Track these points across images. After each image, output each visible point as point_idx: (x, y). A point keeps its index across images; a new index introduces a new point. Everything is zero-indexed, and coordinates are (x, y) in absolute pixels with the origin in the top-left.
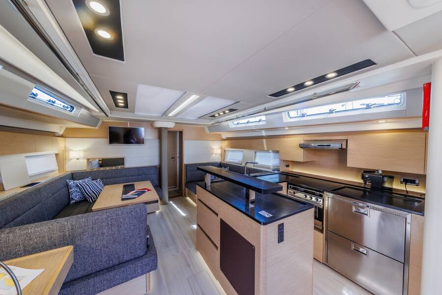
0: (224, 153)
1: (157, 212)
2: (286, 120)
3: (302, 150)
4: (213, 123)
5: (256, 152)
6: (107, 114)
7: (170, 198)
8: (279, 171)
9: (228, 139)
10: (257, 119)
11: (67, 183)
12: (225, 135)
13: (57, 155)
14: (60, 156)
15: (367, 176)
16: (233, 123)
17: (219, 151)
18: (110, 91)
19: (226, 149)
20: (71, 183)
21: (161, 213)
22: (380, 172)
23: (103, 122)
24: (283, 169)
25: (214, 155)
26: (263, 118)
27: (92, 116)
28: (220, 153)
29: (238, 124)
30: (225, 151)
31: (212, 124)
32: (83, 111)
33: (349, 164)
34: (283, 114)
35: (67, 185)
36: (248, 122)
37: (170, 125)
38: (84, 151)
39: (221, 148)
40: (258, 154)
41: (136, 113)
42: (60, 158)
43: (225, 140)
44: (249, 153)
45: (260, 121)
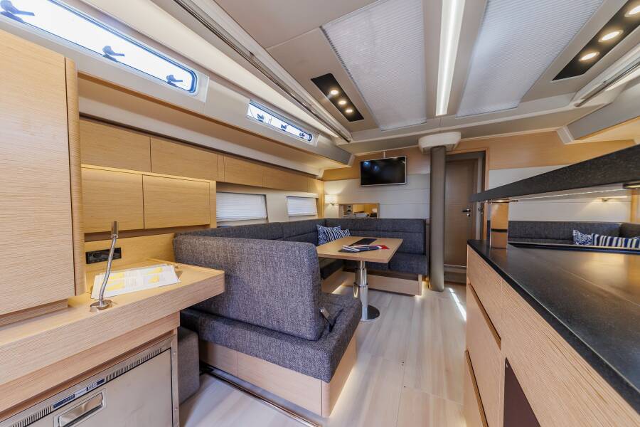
1: (418, 298)
6: (349, 139)
7: (447, 283)
11: (316, 227)
13: (317, 199)
14: (319, 201)
18: (312, 80)
20: (320, 228)
21: (423, 302)
23: (356, 157)
27: (337, 147)
32: (321, 139)
35: (316, 231)
37: (450, 139)
38: (339, 195)
41: (382, 127)
42: (319, 203)
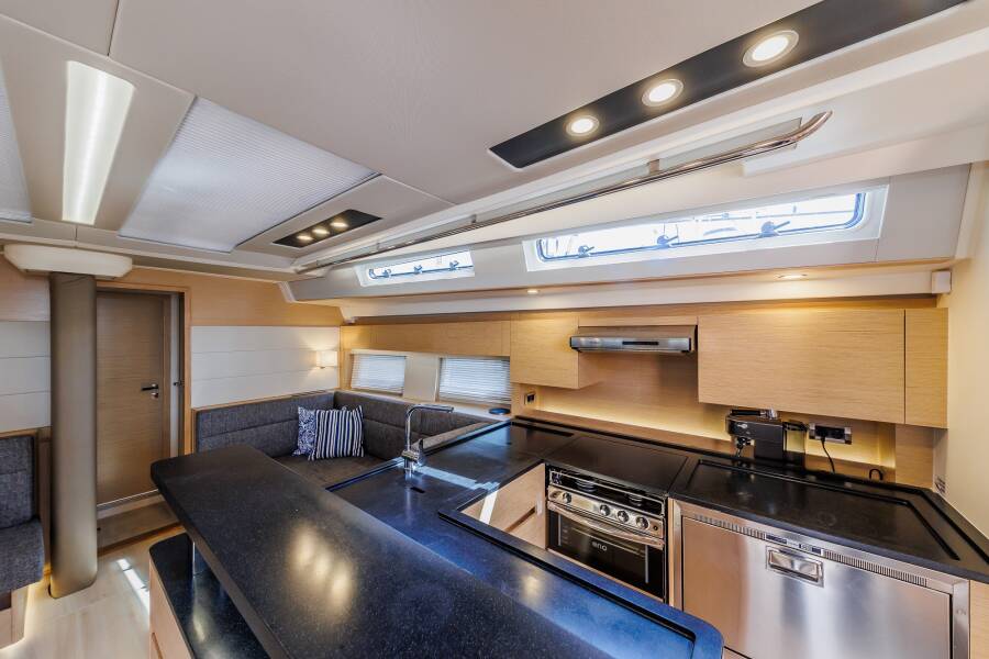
0: (348, 362)
2: (534, 264)
3: (575, 355)
4: (300, 268)
5: (441, 359)
8: (507, 411)
9: (361, 321)
10: (446, 261)
12: (350, 311)
15: (744, 426)
16: (371, 271)
17: (332, 359)
19: (357, 351)
22: (774, 415)
24: (520, 408)
25: (316, 370)
26: (465, 258)
28: (336, 364)
29: (386, 275)
30: (352, 356)
31: (299, 273)
33: (705, 395)
34: (525, 244)
36: (417, 272)
39: (340, 349)
40: (449, 364)
43: (351, 324)
44: (423, 362)
45: (453, 267)
